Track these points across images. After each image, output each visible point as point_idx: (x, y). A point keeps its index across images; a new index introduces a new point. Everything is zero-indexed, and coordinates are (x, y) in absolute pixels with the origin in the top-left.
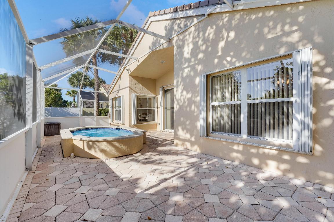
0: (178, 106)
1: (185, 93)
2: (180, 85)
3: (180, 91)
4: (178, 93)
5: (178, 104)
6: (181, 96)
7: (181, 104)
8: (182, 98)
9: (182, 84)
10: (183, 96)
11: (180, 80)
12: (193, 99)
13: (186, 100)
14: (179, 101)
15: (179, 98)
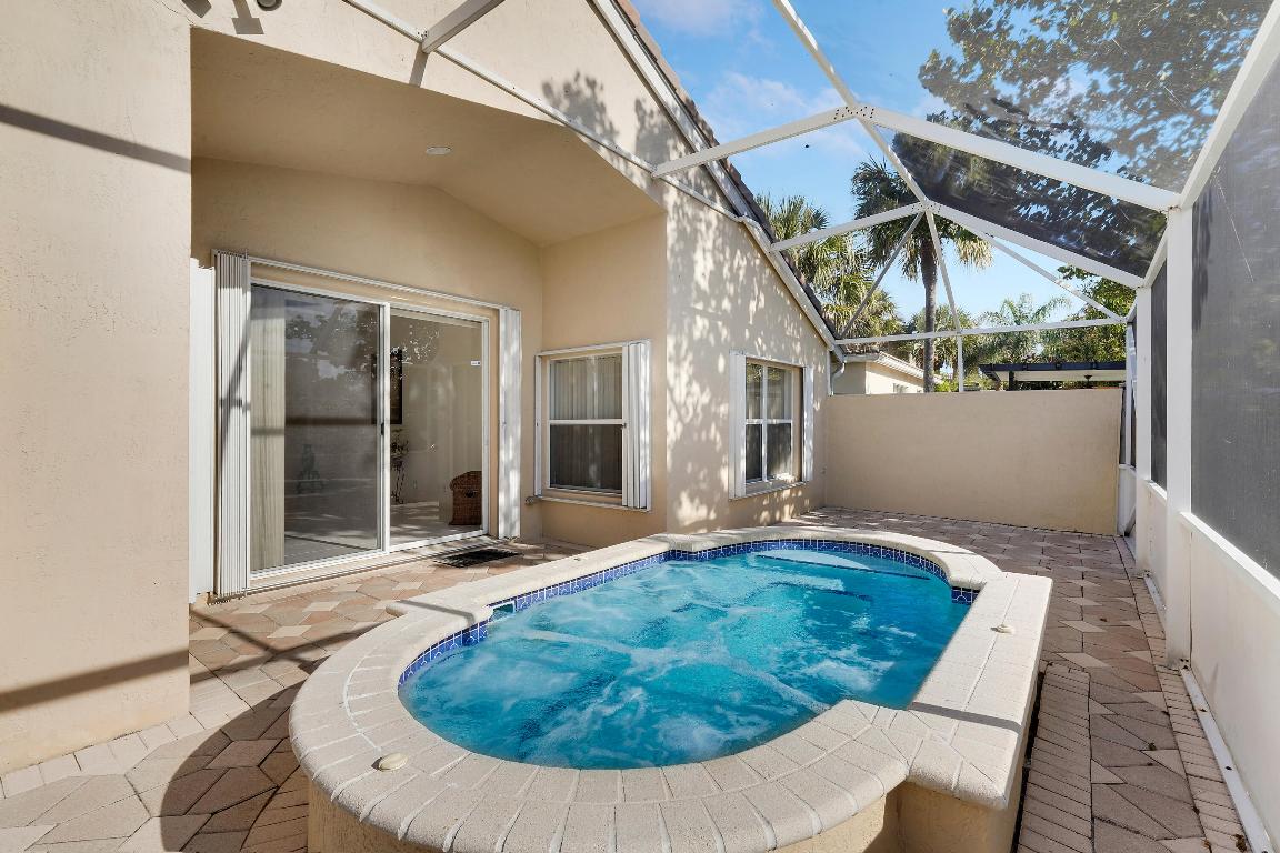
0: (679, 427)
1: (696, 388)
2: (685, 359)
3: (685, 378)
4: (680, 383)
5: (680, 418)
6: (688, 394)
7: (687, 420)
8: (690, 401)
9: (690, 357)
10: (693, 396)
11: (685, 345)
12: (713, 409)
13: (699, 409)
14: (683, 411)
15: (683, 401)
